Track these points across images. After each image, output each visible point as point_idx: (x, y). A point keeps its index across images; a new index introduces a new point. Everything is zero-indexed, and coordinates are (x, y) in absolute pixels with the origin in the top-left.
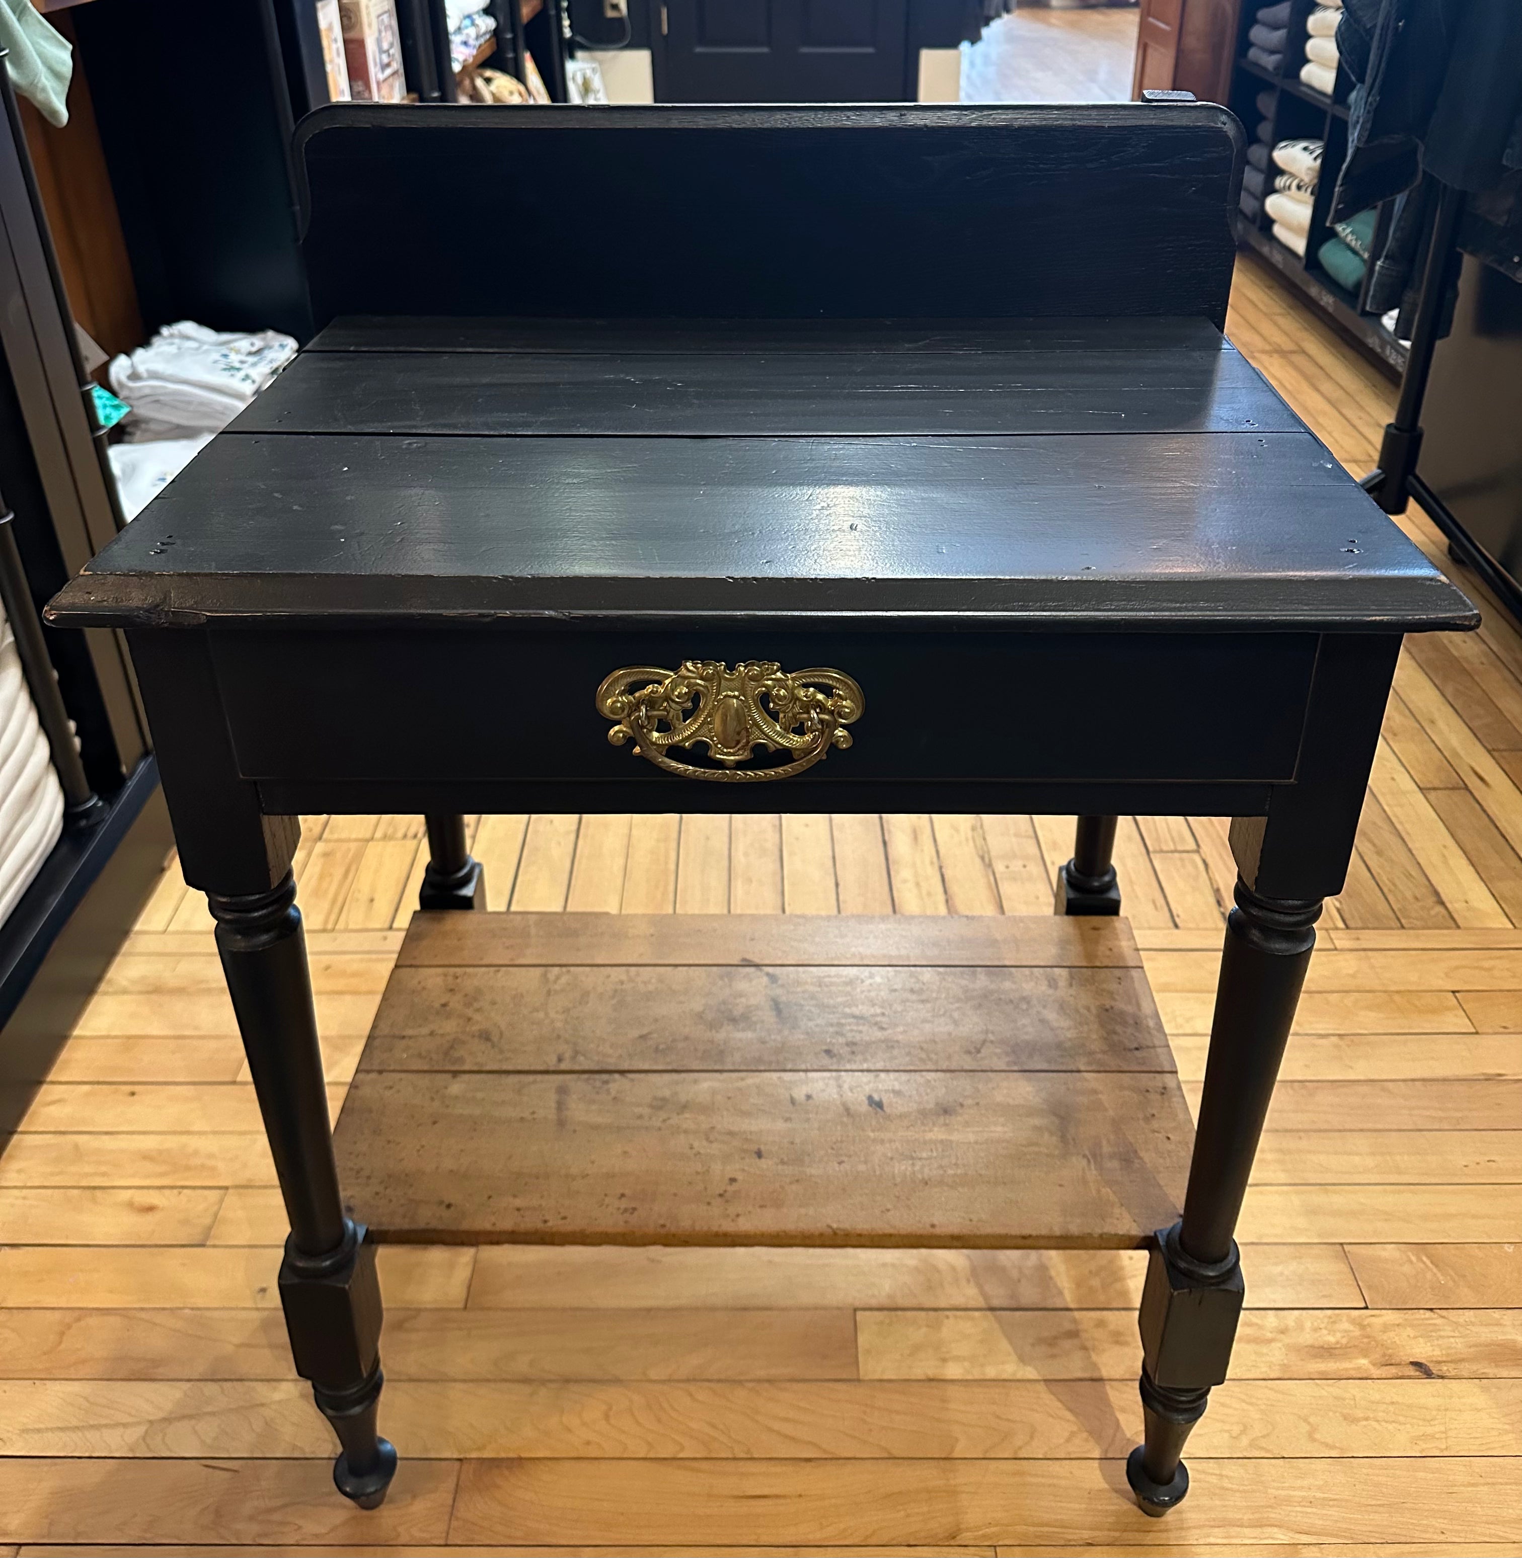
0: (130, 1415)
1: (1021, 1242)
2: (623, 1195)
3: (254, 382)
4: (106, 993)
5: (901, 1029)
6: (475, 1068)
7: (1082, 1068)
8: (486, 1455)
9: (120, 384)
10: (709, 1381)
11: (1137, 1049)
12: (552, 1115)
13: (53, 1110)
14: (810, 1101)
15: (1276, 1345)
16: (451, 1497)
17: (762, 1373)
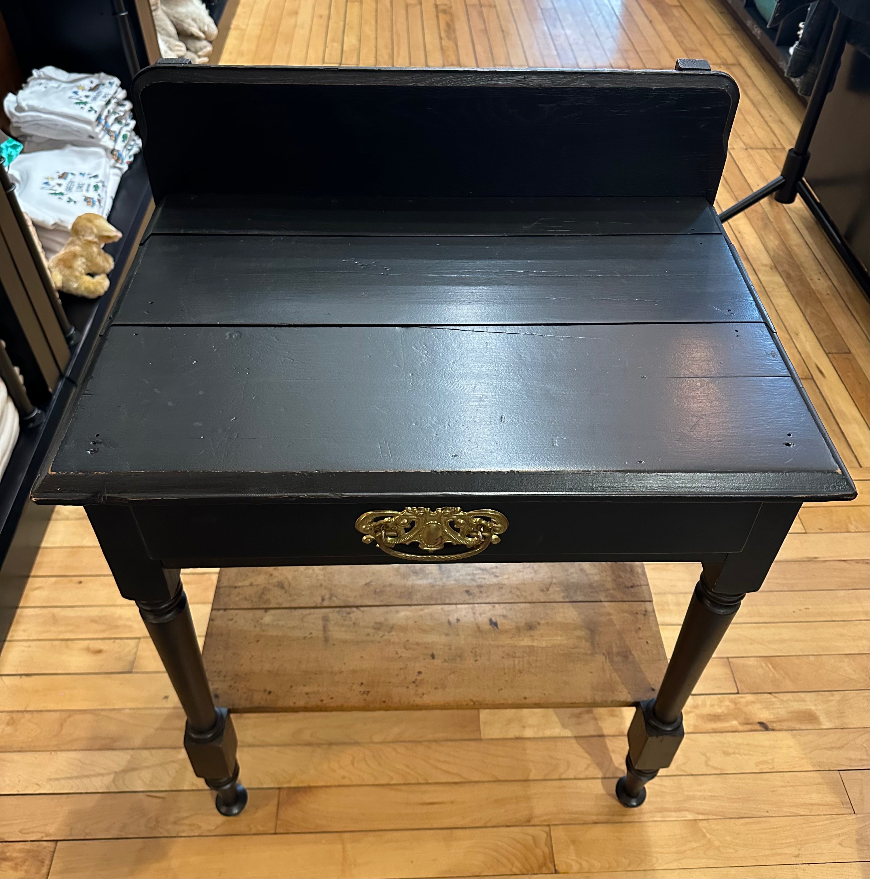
0: (105, 769)
1: (571, 705)
2: (362, 684)
3: (96, 112)
4: (57, 520)
5: (506, 576)
6: (277, 606)
7: (603, 599)
8: (293, 785)
9: (10, 112)
10: (404, 742)
11: (632, 587)
12: (321, 635)
13: (36, 593)
14: (459, 623)
15: (692, 715)
16: (275, 809)
17: (431, 737)
